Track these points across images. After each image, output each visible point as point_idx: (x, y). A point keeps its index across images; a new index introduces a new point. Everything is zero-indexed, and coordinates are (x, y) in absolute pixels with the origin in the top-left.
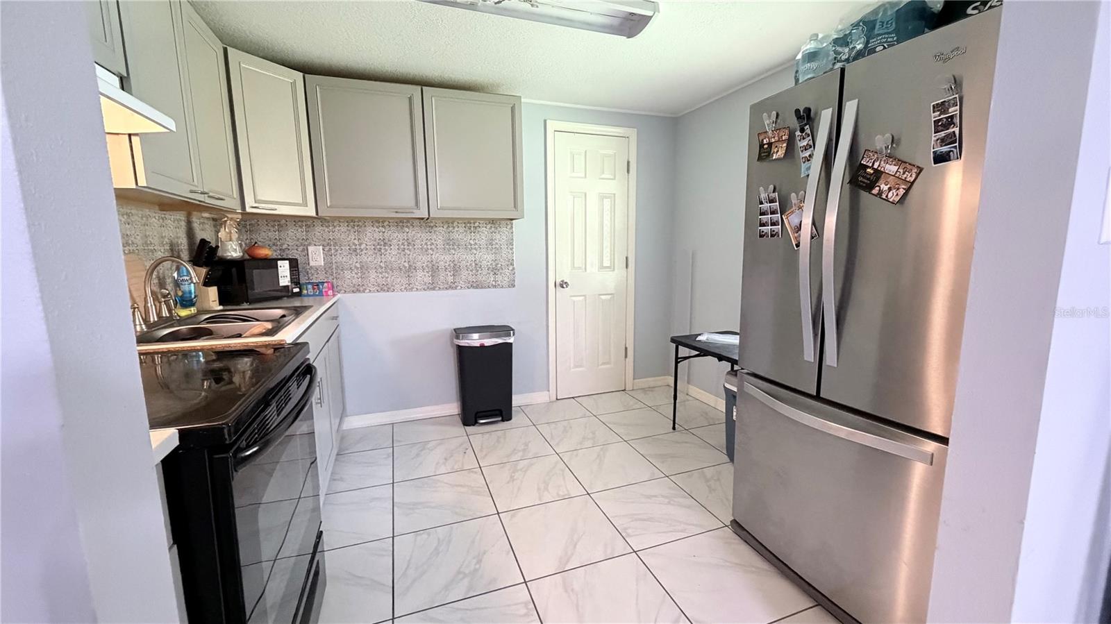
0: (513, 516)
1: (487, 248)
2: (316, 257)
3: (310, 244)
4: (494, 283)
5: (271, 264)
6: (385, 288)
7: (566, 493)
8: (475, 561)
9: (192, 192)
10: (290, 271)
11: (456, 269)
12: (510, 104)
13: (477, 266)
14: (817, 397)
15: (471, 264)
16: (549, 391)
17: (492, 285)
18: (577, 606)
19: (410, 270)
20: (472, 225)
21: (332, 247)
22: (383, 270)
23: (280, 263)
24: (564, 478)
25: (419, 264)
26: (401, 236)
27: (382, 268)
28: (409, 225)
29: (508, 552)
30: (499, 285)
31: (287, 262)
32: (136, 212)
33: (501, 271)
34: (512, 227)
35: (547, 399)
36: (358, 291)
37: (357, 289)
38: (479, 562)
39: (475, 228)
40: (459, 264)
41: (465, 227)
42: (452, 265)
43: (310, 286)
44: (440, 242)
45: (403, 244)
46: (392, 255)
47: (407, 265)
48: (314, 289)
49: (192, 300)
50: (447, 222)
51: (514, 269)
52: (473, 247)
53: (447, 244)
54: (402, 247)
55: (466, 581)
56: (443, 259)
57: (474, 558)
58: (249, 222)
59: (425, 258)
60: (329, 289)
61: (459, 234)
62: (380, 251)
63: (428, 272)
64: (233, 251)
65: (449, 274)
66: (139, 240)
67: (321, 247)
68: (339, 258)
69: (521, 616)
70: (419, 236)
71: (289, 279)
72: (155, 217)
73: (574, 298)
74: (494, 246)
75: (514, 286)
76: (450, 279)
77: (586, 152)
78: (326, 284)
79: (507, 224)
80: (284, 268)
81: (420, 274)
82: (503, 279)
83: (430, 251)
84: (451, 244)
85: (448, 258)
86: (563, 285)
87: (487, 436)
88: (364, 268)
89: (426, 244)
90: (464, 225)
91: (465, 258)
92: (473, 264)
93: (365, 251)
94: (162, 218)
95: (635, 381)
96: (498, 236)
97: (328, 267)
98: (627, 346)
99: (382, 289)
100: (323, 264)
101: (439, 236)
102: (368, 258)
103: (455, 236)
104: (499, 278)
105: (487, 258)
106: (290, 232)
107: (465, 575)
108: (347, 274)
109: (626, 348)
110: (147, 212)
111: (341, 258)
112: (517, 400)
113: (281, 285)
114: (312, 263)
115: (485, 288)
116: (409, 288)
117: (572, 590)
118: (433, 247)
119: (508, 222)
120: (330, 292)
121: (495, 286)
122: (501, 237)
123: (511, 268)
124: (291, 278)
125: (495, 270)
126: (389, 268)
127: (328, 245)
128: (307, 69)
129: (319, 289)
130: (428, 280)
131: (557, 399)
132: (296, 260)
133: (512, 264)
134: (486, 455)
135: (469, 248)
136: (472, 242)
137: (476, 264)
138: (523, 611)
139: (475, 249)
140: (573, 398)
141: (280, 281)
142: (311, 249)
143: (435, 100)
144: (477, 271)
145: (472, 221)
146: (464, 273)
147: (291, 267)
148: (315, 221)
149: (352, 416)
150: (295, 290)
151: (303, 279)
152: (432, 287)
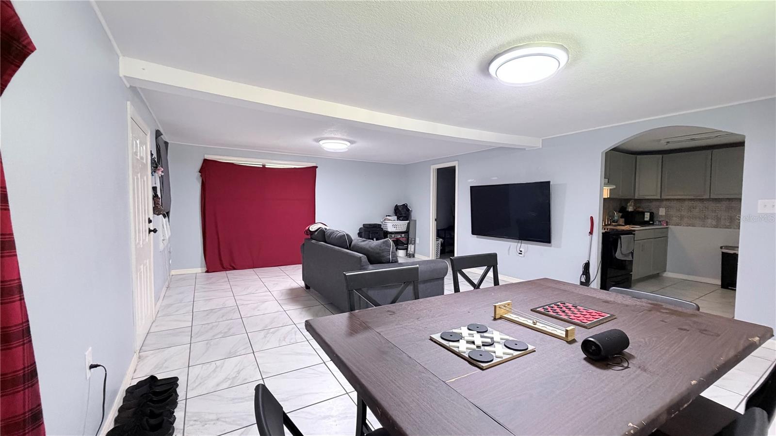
2: (662, 212)
5: (643, 213)
6: (691, 225)
10: (650, 216)
11: (732, 220)
19: (704, 219)
21: (669, 209)
23: (646, 213)
25: (710, 216)
26: (701, 205)
27: (690, 217)
28: (705, 201)
31: (649, 213)
36: (678, 225)
40: (734, 217)
42: (730, 218)
43: (658, 221)
44: (723, 208)
45: (702, 208)
46: (696, 212)
47: (703, 216)
48: (659, 223)
58: (638, 201)
59: (714, 214)
60: (664, 223)
62: (690, 210)
63: (714, 220)
64: (631, 209)
65: (727, 222)
67: (665, 208)
68: (671, 213)
70: (711, 205)
76: (728, 224)
78: (663, 221)
80: (647, 215)
81: (710, 220)
83: (717, 211)
88: (682, 217)
89: (715, 208)
93: (683, 210)
97: (667, 215)
99: (689, 225)
100: (664, 214)
102: (685, 213)
106: (653, 204)
108: (674, 218)
114: (660, 214)
116: (704, 226)
118: (719, 210)
124: (650, 218)
126: (694, 217)
127: (667, 208)
129: (661, 223)
130: (714, 223)
132: (653, 213)
141: (645, 219)
142: (660, 209)
147: (650, 214)
148: (661, 200)
149: (669, 272)
150: (651, 222)
151: (655, 219)
152: (716, 227)
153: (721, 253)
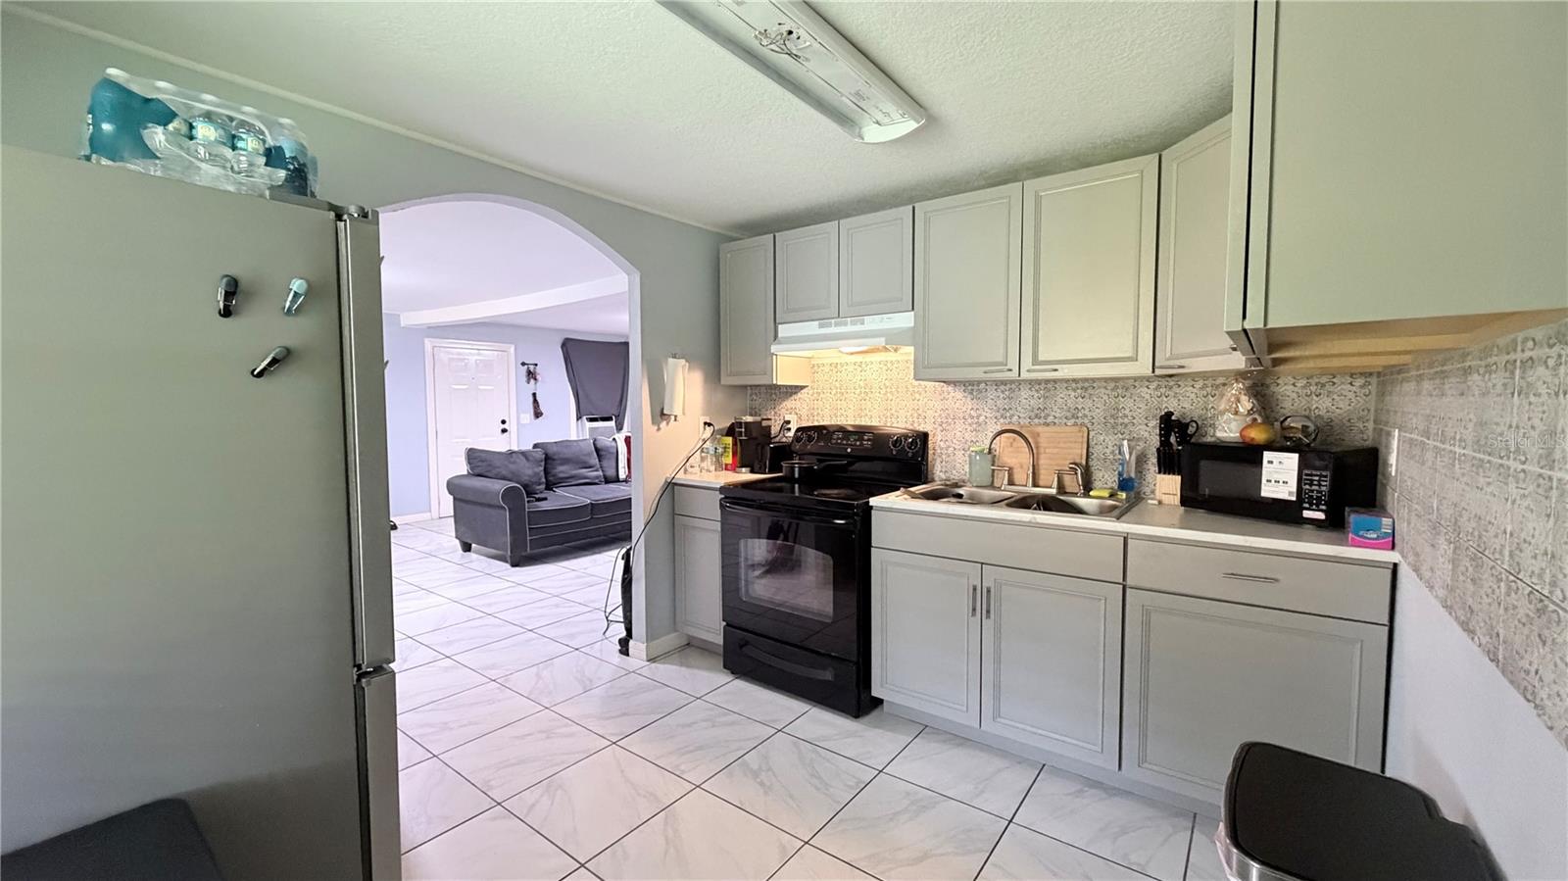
10: (1301, 474)
23: (1269, 456)
31: (1296, 455)
71: (1295, 489)
80: (1280, 467)
113: (1265, 494)
124: (1300, 489)
141: (1265, 488)
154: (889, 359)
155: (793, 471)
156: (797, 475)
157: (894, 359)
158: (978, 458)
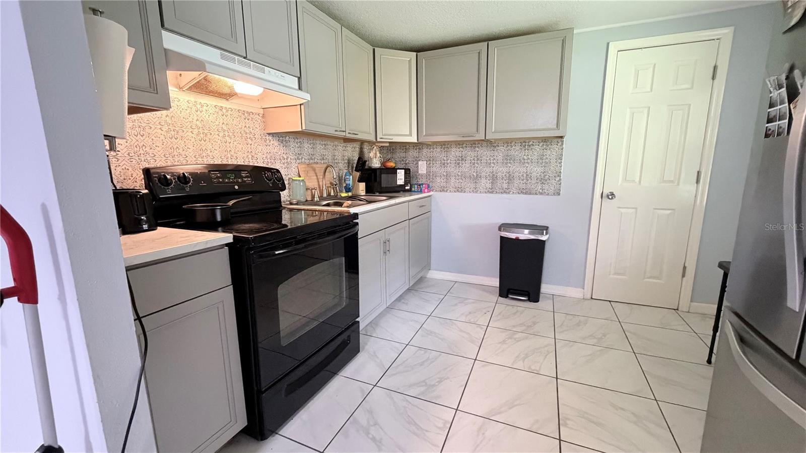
0: (483, 366)
1: (538, 163)
2: (422, 168)
3: (419, 160)
4: (541, 190)
5: (394, 171)
6: (459, 190)
7: (538, 369)
8: (438, 380)
9: (336, 131)
10: (405, 176)
11: (510, 178)
12: (562, 37)
13: (528, 177)
14: (796, 362)
15: (523, 175)
16: (584, 289)
17: (539, 192)
18: (478, 446)
19: (477, 178)
20: (527, 144)
21: (431, 162)
22: (460, 177)
23: (398, 171)
24: (544, 359)
25: (483, 174)
26: (473, 154)
27: (459, 176)
28: (479, 145)
29: (462, 386)
30: (545, 193)
31: (404, 170)
32: (330, 143)
33: (548, 181)
34: (562, 144)
35: (580, 295)
37: (443, 190)
38: (440, 382)
39: (529, 146)
40: (513, 174)
41: (521, 145)
42: (508, 175)
43: (416, 186)
44: (500, 158)
45: (474, 159)
46: (466, 167)
47: (475, 174)
48: (418, 188)
49: (350, 188)
50: (506, 142)
51: (560, 180)
52: (526, 161)
53: (506, 159)
54: (473, 161)
55: (422, 389)
56: (502, 170)
57: (439, 378)
59: (488, 170)
60: (426, 189)
61: (516, 151)
62: (458, 164)
63: (489, 180)
64: (376, 164)
65: (505, 182)
66: (330, 157)
67: (425, 162)
68: (434, 169)
69: (437, 427)
70: (485, 153)
71: (404, 181)
72: (341, 146)
73: (621, 210)
74: (544, 161)
75: (559, 194)
76: (505, 186)
77: (655, 65)
78: (424, 185)
79: (558, 142)
80: (401, 175)
81: (483, 181)
82: (550, 187)
83: (492, 165)
84: (508, 159)
85: (505, 170)
86: (612, 196)
87: (508, 308)
88: (448, 176)
89: (490, 159)
90: (520, 144)
91: (518, 169)
92: (525, 175)
93: (449, 165)
94: (345, 146)
95: (692, 303)
96: (549, 152)
97: (428, 174)
98: (686, 265)
99: (457, 190)
100: (425, 173)
101: (500, 153)
102: (451, 169)
103: (512, 153)
104: (546, 187)
105: (536, 170)
106: (410, 153)
107: (426, 385)
108: (438, 179)
109: (685, 268)
110: (336, 143)
111: (436, 168)
112: (545, 288)
113: (398, 184)
114: (420, 172)
115: (533, 194)
116: (475, 190)
117: (483, 434)
118: (494, 161)
119: (559, 140)
120: (426, 190)
121: (541, 194)
122: (551, 153)
123: (558, 179)
124: (405, 180)
125: (543, 180)
126: (463, 176)
128: (418, 50)
129: (420, 188)
130: (489, 185)
131: (592, 298)
132: (409, 169)
133: (559, 176)
134: (499, 320)
135: (522, 162)
136: (525, 157)
137: (527, 175)
138: (441, 425)
139: (528, 163)
140: (610, 301)
141: (398, 181)
142: (420, 163)
143: (498, 50)
144: (528, 180)
145: (527, 141)
146: (516, 181)
147: (405, 173)
148: (418, 146)
149: (433, 270)
150: (407, 188)
151: (414, 181)
152: (491, 191)
153: (499, 237)
154: (224, 106)
155: (214, 215)
156: (219, 218)
157: (228, 106)
158: (302, 184)
